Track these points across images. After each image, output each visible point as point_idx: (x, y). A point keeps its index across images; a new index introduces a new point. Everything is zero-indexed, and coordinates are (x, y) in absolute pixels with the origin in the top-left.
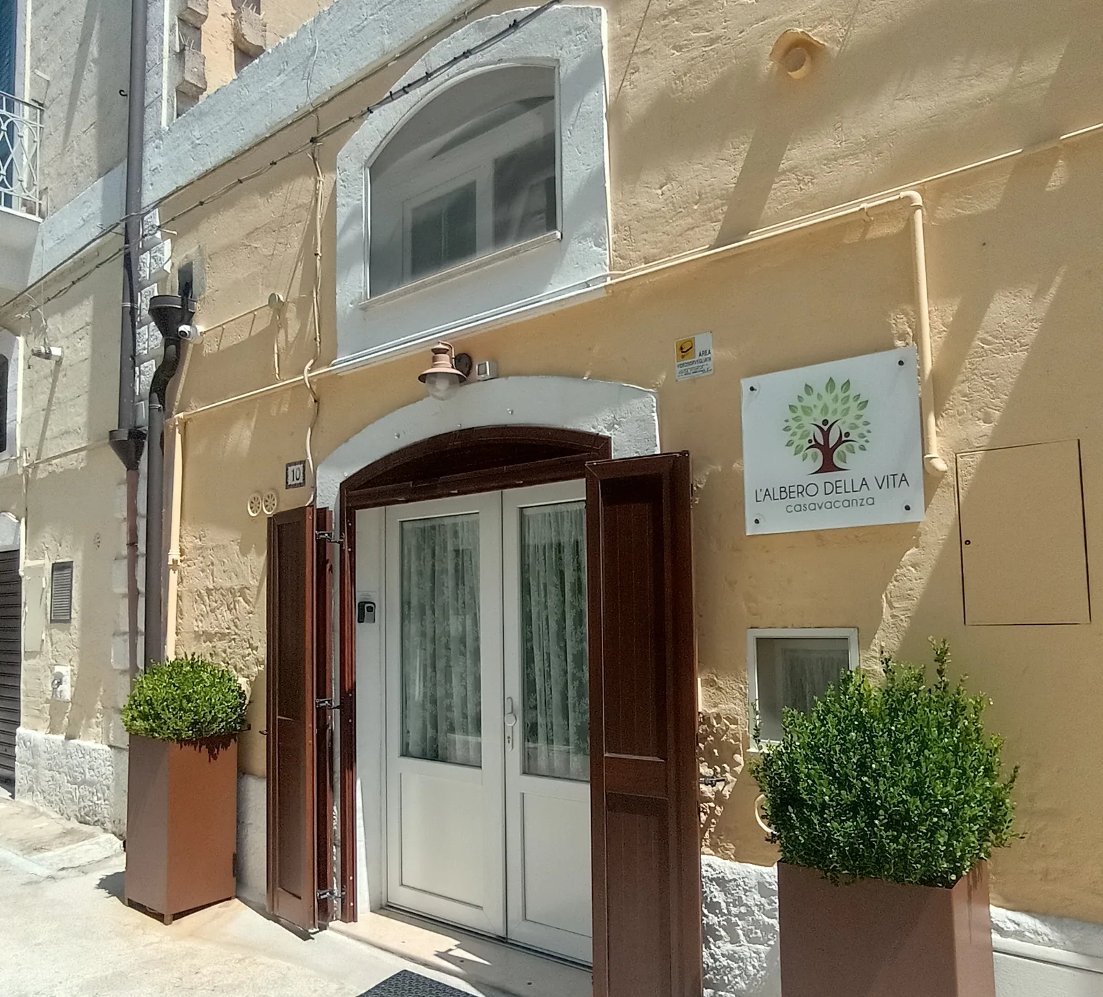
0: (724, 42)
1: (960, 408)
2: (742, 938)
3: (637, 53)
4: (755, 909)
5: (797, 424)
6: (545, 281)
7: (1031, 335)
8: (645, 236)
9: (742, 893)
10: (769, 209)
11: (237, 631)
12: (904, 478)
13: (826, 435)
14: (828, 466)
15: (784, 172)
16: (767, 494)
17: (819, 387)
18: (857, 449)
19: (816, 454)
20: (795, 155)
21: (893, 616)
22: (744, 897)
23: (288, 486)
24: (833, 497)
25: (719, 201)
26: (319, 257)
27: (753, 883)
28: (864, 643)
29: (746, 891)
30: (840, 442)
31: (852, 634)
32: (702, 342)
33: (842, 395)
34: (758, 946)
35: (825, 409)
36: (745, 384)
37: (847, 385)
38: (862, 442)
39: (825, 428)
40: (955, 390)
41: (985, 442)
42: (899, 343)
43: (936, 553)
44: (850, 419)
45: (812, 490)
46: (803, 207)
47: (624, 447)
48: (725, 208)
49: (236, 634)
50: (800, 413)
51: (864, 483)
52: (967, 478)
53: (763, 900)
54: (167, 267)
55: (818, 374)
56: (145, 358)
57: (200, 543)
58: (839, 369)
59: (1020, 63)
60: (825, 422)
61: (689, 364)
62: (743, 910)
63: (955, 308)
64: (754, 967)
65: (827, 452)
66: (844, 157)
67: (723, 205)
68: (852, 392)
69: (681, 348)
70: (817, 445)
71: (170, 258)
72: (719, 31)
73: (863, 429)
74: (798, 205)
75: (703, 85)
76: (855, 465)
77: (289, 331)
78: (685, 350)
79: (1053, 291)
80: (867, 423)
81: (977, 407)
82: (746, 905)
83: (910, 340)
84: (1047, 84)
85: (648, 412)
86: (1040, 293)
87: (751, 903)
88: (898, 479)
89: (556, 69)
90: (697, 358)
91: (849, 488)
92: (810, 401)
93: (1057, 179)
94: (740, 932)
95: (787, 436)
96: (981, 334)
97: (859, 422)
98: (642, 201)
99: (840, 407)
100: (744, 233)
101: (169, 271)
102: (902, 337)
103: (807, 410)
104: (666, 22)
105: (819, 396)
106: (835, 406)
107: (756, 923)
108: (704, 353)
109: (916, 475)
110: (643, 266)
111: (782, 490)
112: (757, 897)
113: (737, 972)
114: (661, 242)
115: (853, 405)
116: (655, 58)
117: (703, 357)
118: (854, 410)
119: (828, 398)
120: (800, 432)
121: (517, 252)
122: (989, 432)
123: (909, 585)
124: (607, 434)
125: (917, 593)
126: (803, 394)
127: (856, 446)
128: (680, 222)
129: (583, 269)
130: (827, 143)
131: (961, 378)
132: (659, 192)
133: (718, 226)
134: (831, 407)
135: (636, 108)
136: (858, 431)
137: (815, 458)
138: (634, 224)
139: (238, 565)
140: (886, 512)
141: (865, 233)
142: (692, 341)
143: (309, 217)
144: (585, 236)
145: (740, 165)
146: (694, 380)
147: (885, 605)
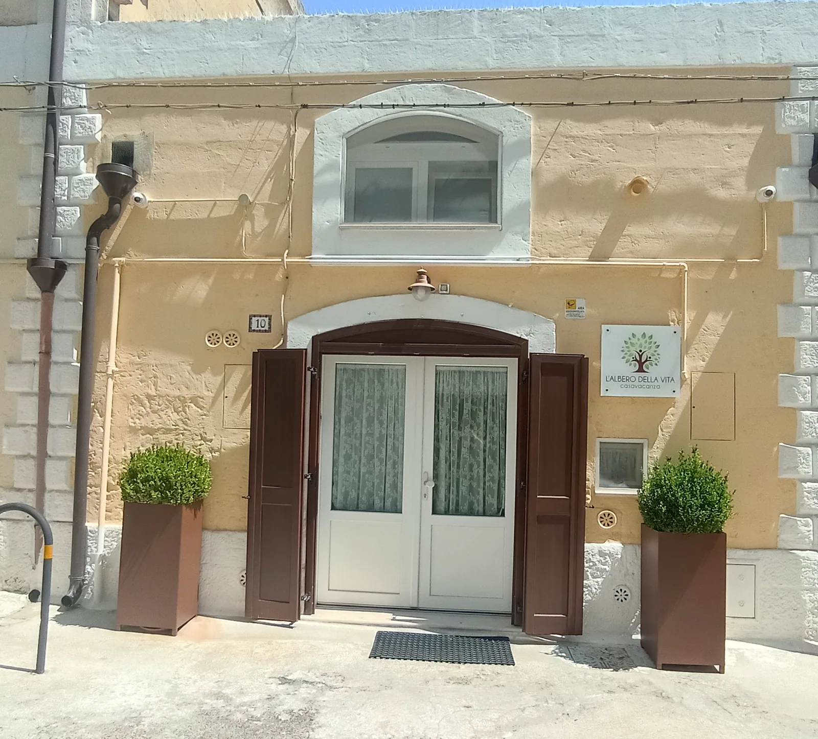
0: (599, 163)
1: (694, 355)
2: (590, 577)
3: (549, 148)
4: (597, 563)
5: (628, 350)
6: (490, 249)
7: (721, 331)
8: (550, 243)
9: (591, 557)
10: (617, 250)
11: (186, 427)
12: (672, 379)
13: (641, 356)
14: (641, 370)
15: (625, 235)
16: (612, 378)
17: (639, 335)
18: (654, 365)
19: (636, 364)
20: (631, 230)
21: (663, 435)
22: (592, 558)
23: (250, 330)
24: (642, 383)
25: (592, 239)
26: (293, 182)
27: (596, 551)
28: (650, 446)
29: (592, 555)
30: (646, 361)
31: (645, 442)
32: (580, 303)
33: (649, 341)
34: (597, 579)
35: (641, 346)
36: (604, 327)
37: (651, 337)
38: (656, 362)
39: (641, 353)
40: (692, 346)
41: (702, 369)
42: (672, 323)
43: (682, 410)
44: (652, 351)
45: (633, 379)
46: (634, 254)
47: (535, 347)
48: (595, 243)
49: (185, 430)
50: (629, 345)
51: (656, 379)
52: (694, 381)
53: (601, 558)
54: (99, 137)
55: (639, 330)
56: (63, 203)
57: (138, 360)
58: (649, 330)
59: (723, 227)
60: (641, 351)
61: (571, 311)
62: (591, 564)
63: (695, 314)
64: (596, 589)
65: (641, 364)
66: (653, 238)
67: (594, 241)
68: (653, 340)
69: (569, 303)
70: (636, 360)
71: (101, 130)
72: (596, 157)
73: (657, 357)
74: (632, 252)
75: (587, 180)
76: (653, 371)
77: (256, 224)
78: (570, 304)
79: (729, 316)
80: (658, 354)
81: (700, 355)
82: (593, 562)
83: (676, 323)
84: (732, 238)
85: (551, 331)
86: (725, 317)
87: (595, 560)
88: (670, 379)
89: (500, 137)
90: (577, 309)
91: (649, 381)
92: (634, 341)
93: (733, 275)
94: (589, 574)
95: (623, 354)
96: (703, 327)
97: (655, 354)
98: (550, 224)
99: (648, 346)
100: (606, 258)
101: (100, 141)
102: (673, 321)
103: (632, 344)
104: (567, 140)
105: (639, 340)
106: (645, 345)
107: (597, 569)
108: (581, 308)
109: (677, 379)
110: (549, 258)
111: (619, 377)
112: (598, 557)
113: (587, 592)
114: (559, 248)
115: (654, 346)
116: (560, 155)
117: (580, 310)
118: (654, 348)
119: (642, 341)
120: (629, 353)
121: (474, 228)
122: (704, 366)
123: (670, 422)
124: (526, 338)
125: (673, 426)
126: (632, 337)
127: (653, 364)
128: (571, 242)
129: (515, 250)
130: (646, 230)
131: (695, 342)
132: (559, 223)
133: (591, 250)
134: (644, 345)
135: (548, 177)
136: (655, 357)
137: (635, 365)
138: (544, 235)
139: (189, 380)
140: (664, 392)
141: (660, 274)
142: (575, 301)
143: (280, 151)
144: (517, 233)
145: (604, 225)
146: (574, 320)
147: (660, 430)
